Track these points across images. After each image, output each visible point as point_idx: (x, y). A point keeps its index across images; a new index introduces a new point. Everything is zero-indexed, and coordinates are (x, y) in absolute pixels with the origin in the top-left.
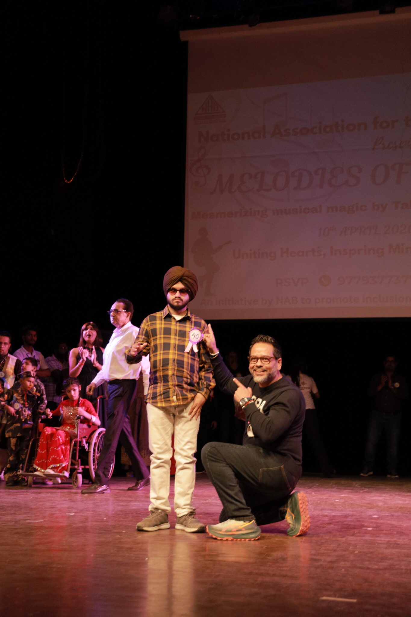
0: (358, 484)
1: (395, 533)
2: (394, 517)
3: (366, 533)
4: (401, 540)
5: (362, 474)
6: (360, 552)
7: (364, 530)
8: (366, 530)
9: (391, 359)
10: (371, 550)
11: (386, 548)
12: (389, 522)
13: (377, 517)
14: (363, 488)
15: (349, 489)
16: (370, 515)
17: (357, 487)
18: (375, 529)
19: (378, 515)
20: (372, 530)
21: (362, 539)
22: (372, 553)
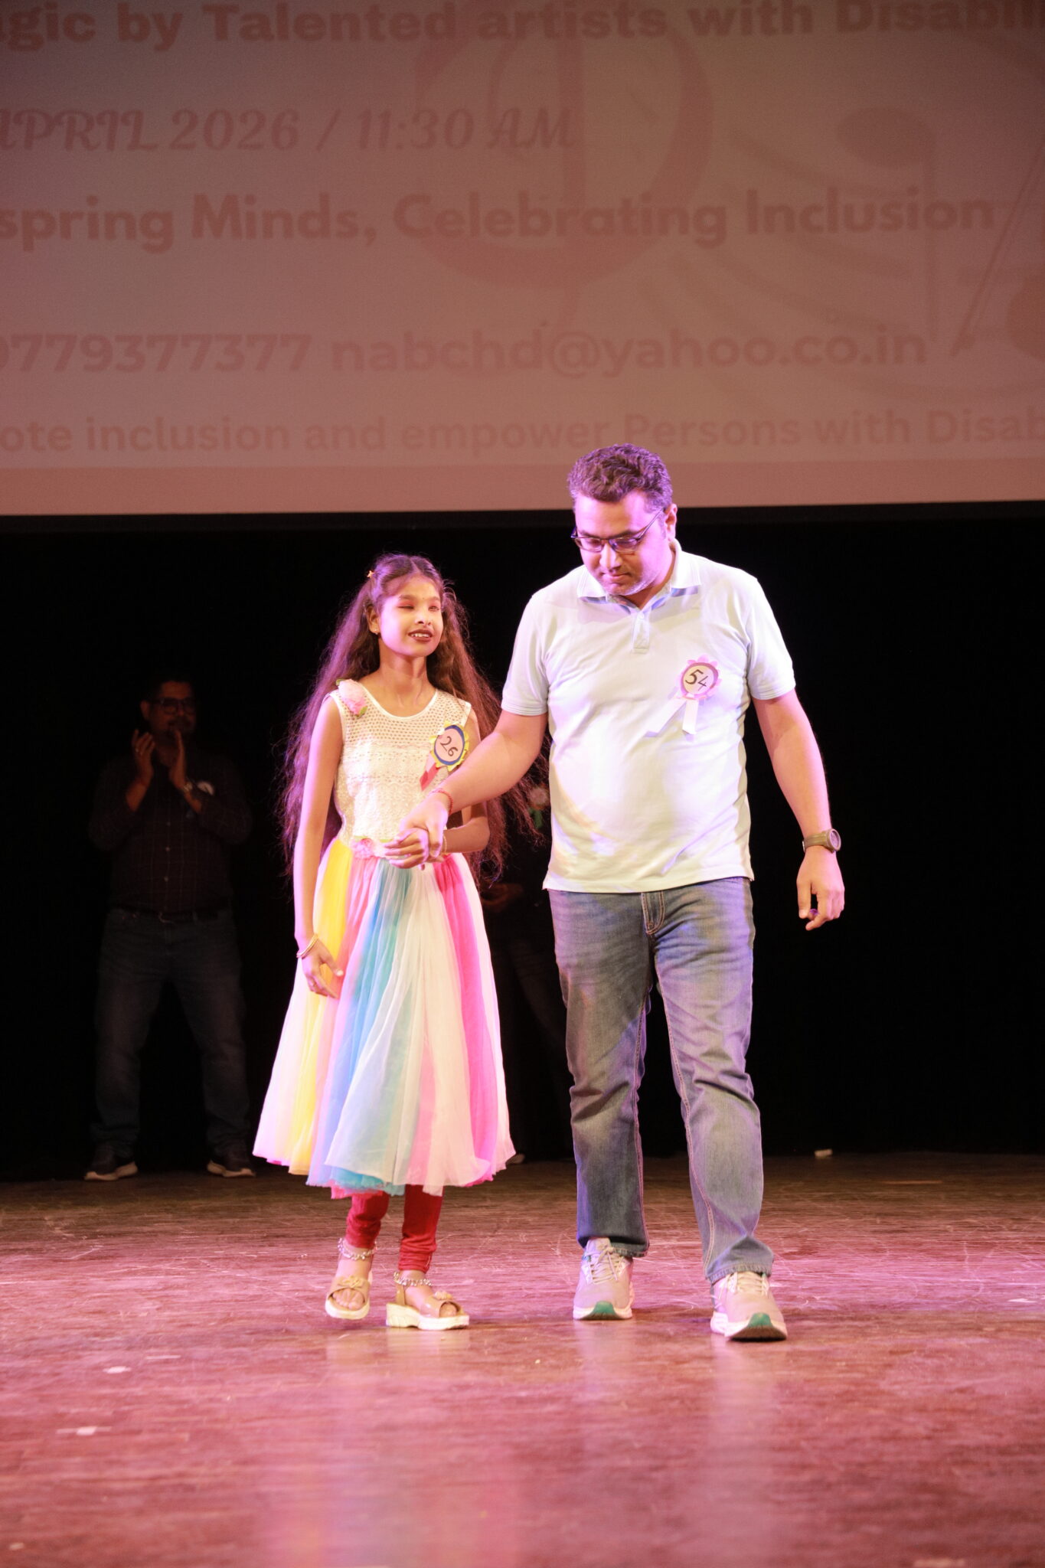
0: (65, 1224)
1: (186, 1436)
2: (193, 1366)
3: (69, 1453)
4: (202, 1470)
5: (92, 1175)
6: (31, 1544)
7: (63, 1438)
8: (73, 1436)
9: (174, 690)
10: (78, 1531)
11: (140, 1512)
12: (167, 1389)
13: (124, 1373)
14: (84, 1242)
15: (23, 1251)
16: (98, 1367)
17: (59, 1238)
18: (107, 1429)
19: (127, 1364)
20: (98, 1434)
21: (48, 1483)
22: (79, 1540)
